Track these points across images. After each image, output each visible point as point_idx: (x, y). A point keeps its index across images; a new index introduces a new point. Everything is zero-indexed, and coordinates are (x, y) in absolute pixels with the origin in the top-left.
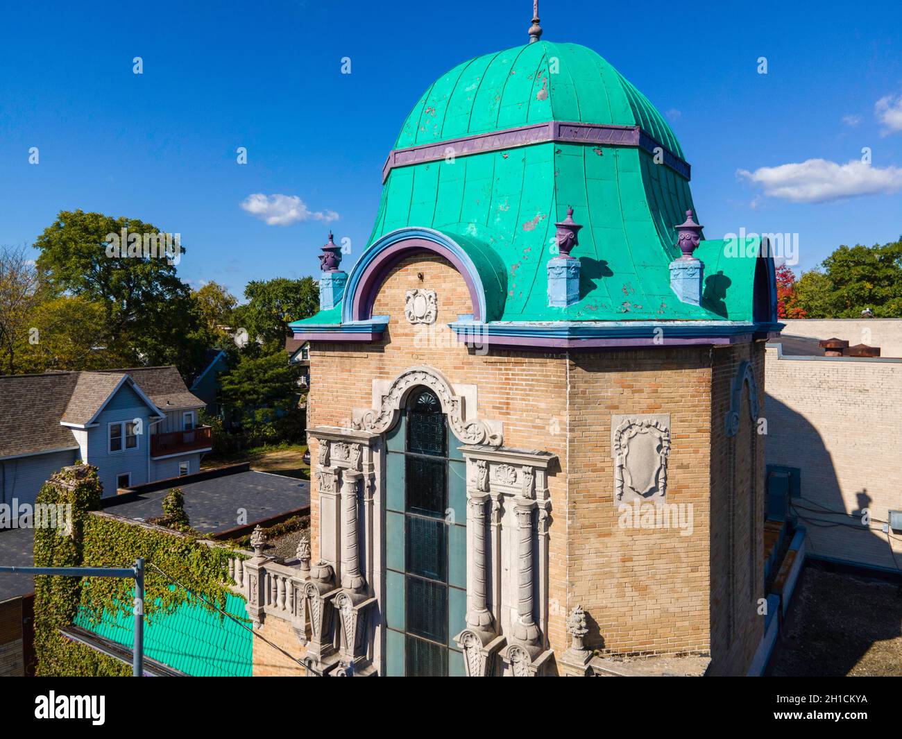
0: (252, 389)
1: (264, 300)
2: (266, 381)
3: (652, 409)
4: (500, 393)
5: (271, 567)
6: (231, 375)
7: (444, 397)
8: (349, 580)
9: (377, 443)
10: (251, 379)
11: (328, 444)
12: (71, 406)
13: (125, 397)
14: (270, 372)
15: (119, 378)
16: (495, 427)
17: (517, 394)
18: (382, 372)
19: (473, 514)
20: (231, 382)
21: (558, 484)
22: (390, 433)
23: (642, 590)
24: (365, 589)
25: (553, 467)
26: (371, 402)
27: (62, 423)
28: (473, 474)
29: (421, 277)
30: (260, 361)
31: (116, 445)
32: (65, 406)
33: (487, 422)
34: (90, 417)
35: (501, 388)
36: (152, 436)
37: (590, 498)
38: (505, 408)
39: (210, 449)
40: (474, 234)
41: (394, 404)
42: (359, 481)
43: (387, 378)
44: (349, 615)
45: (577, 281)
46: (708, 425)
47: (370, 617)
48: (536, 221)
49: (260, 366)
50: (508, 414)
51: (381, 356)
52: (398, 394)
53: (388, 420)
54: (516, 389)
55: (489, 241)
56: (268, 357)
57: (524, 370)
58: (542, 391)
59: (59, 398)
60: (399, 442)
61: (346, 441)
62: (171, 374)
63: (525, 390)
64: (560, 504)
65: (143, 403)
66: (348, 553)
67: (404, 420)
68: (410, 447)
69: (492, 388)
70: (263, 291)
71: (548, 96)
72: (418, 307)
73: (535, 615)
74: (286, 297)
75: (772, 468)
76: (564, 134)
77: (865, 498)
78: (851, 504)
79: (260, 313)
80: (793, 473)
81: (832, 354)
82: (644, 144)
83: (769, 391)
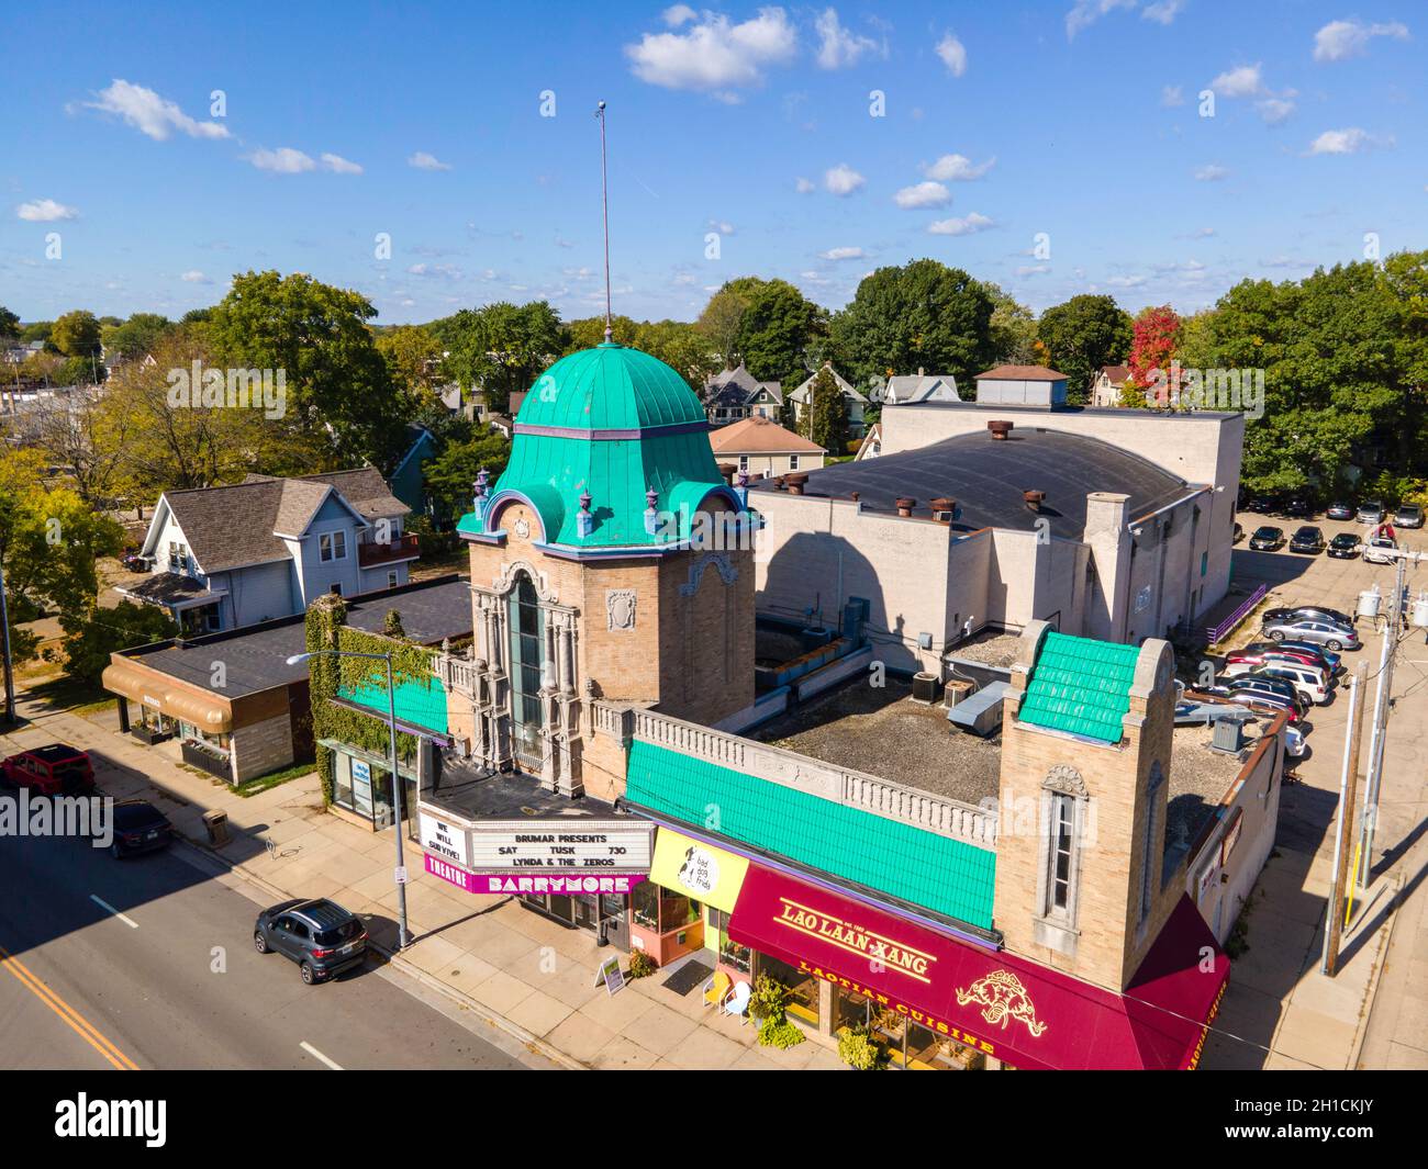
3: (626, 587)
4: (557, 577)
5: (455, 661)
6: (438, 463)
7: (533, 576)
8: (493, 667)
9: (502, 597)
10: (460, 469)
11: (480, 595)
12: (281, 516)
13: (333, 505)
15: (325, 488)
16: (555, 593)
17: (564, 578)
18: (505, 560)
19: (546, 635)
20: (439, 473)
21: (580, 621)
22: (511, 591)
23: (624, 671)
24: (500, 671)
25: (577, 614)
26: (500, 575)
27: (275, 534)
28: (547, 616)
29: (521, 512)
30: (473, 447)
31: (326, 555)
32: (276, 516)
33: (552, 590)
34: (301, 529)
35: (557, 575)
36: (360, 546)
37: (596, 628)
38: (559, 584)
39: (417, 557)
40: (554, 485)
41: (511, 577)
42: (496, 616)
43: (508, 563)
44: (493, 687)
45: (590, 525)
46: (657, 594)
47: (503, 686)
49: (471, 455)
50: (560, 587)
51: (504, 552)
52: (513, 572)
53: (509, 586)
54: (563, 576)
55: (560, 490)
56: (480, 442)
57: (564, 568)
58: (573, 578)
59: (268, 507)
60: (515, 596)
61: (489, 595)
62: (373, 477)
63: (567, 577)
64: (581, 630)
65: (349, 513)
66: (492, 653)
67: (518, 585)
68: (521, 600)
69: (553, 574)
70: (479, 324)
71: (590, 412)
72: (521, 528)
73: (571, 682)
74: (510, 333)
75: (852, 599)
76: (597, 436)
77: (900, 621)
78: (892, 626)
79: (475, 355)
80: (866, 604)
81: (902, 512)
82: (647, 435)
83: (850, 540)
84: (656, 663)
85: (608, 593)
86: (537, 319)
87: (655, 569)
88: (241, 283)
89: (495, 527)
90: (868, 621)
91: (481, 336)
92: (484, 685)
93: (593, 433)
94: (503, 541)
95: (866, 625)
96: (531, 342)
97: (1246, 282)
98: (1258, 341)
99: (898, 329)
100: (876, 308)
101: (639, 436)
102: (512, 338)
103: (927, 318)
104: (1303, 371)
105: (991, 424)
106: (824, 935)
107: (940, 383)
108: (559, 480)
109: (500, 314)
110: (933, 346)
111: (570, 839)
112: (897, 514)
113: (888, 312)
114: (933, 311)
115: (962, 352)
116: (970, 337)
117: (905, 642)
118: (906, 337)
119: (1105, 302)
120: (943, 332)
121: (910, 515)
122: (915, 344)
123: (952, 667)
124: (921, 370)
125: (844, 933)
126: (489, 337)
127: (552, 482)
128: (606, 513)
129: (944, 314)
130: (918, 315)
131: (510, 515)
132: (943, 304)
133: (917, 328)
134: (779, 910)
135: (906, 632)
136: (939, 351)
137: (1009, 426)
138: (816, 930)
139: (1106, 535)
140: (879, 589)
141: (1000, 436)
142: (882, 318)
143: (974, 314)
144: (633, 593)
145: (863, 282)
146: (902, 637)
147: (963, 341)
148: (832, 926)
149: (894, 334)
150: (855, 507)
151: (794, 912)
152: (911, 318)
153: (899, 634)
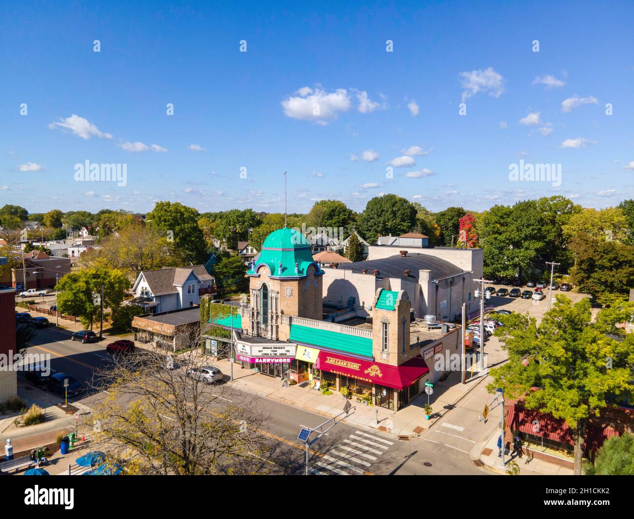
0: (227, 271)
1: (227, 221)
2: (233, 268)
3: (290, 286)
5: (244, 309)
6: (219, 265)
7: (267, 284)
8: (255, 308)
9: (259, 290)
10: (226, 267)
11: (253, 290)
12: (175, 279)
13: (192, 276)
14: (234, 265)
15: (190, 270)
16: (273, 288)
19: (270, 298)
20: (219, 268)
21: (279, 295)
22: (261, 289)
23: (289, 308)
24: (257, 310)
25: (278, 293)
26: (258, 285)
27: (174, 285)
28: (270, 294)
29: (265, 268)
30: (231, 260)
31: (189, 292)
32: (174, 279)
34: (183, 283)
36: (199, 289)
37: (282, 296)
38: (274, 286)
39: (216, 294)
42: (257, 295)
43: (260, 282)
44: (255, 314)
45: (282, 271)
46: (298, 288)
47: (258, 313)
49: (230, 262)
51: (260, 279)
52: (262, 284)
53: (260, 287)
54: (275, 284)
59: (171, 277)
60: (262, 290)
61: (255, 290)
62: (202, 268)
64: (279, 297)
65: (196, 278)
66: (255, 306)
67: (262, 287)
69: (272, 283)
70: (226, 217)
71: (282, 244)
72: (264, 272)
73: (276, 310)
74: (238, 220)
75: (351, 298)
76: (283, 250)
77: (363, 303)
78: (361, 305)
79: (225, 228)
80: (354, 298)
81: (364, 273)
82: (295, 250)
83: (350, 281)
84: (297, 306)
85: (286, 288)
86: (248, 215)
87: (297, 282)
88: (158, 205)
89: (257, 273)
92: (253, 313)
93: (283, 249)
94: (259, 276)
95: (354, 304)
96: (246, 224)
97: (496, 206)
98: (498, 226)
99: (381, 219)
100: (373, 212)
101: (293, 250)
102: (239, 222)
103: (392, 216)
104: (513, 236)
105: (401, 252)
106: (337, 364)
107: (396, 239)
108: (274, 260)
109: (235, 213)
110: (394, 226)
111: (276, 348)
112: (362, 273)
113: (378, 213)
114: (394, 213)
115: (405, 228)
116: (408, 223)
117: (365, 309)
118: (384, 223)
119: (460, 210)
120: (398, 220)
121: (366, 273)
122: (388, 225)
124: (390, 234)
125: (341, 362)
126: (230, 221)
127: (272, 261)
128: (286, 268)
129: (398, 214)
130: (388, 215)
131: (262, 269)
132: (398, 211)
133: (388, 219)
134: (327, 359)
135: (365, 306)
136: (397, 228)
137: (406, 252)
138: (335, 363)
139: (424, 282)
140: (358, 294)
141: (403, 255)
142: (376, 215)
143: (409, 214)
144: (292, 288)
145: (369, 202)
146: (364, 307)
147: (405, 224)
148: (338, 361)
149: (380, 221)
150: (351, 271)
151: (330, 359)
152: (386, 216)
153: (363, 307)
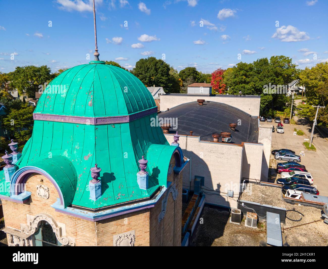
3: (128, 230)
4: (74, 228)
7: (53, 227)
11: (12, 236)
17: (79, 230)
18: (30, 213)
22: (36, 234)
26: (27, 222)
29: (42, 181)
33: (69, 237)
35: (74, 227)
38: (75, 234)
40: (67, 156)
41: (35, 225)
43: (32, 215)
45: (100, 190)
46: (149, 230)
48: (89, 156)
49: (21, 114)
50: (77, 236)
51: (30, 206)
52: (37, 222)
53: (33, 231)
54: (79, 228)
55: (72, 161)
57: (81, 222)
58: (88, 230)
60: (39, 236)
63: (82, 229)
67: (41, 229)
68: (44, 239)
69: (71, 226)
70: (24, 71)
71: (93, 105)
72: (42, 192)
74: (35, 74)
75: (196, 177)
77: (219, 186)
78: (215, 188)
80: (203, 179)
81: (215, 140)
82: (133, 119)
83: (195, 152)
87: (147, 214)
90: (203, 185)
91: (25, 75)
93: (96, 120)
94: (28, 201)
95: (202, 187)
98: (244, 77)
99: (148, 75)
100: (142, 69)
101: (128, 120)
102: (35, 76)
103: (155, 72)
104: (257, 85)
105: (198, 100)
107: (160, 89)
108: (71, 153)
110: (157, 79)
112: (213, 141)
113: (145, 70)
114: (156, 70)
115: (164, 81)
116: (166, 77)
117: (221, 194)
118: (150, 77)
119: (194, 69)
120: (159, 75)
121: (218, 141)
122: (152, 79)
123: (243, 204)
124: (154, 85)
126: (27, 75)
128: (110, 177)
129: (159, 71)
130: (152, 71)
132: (159, 68)
133: (152, 74)
135: (221, 190)
136: (158, 81)
137: (204, 101)
140: (209, 172)
141: (201, 104)
142: (144, 72)
143: (166, 71)
145: (137, 63)
146: (220, 192)
147: (164, 78)
149: (147, 76)
150: (198, 139)
152: (151, 72)
153: (218, 191)
